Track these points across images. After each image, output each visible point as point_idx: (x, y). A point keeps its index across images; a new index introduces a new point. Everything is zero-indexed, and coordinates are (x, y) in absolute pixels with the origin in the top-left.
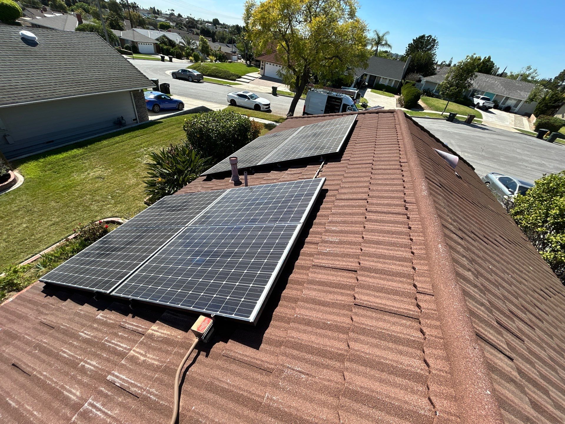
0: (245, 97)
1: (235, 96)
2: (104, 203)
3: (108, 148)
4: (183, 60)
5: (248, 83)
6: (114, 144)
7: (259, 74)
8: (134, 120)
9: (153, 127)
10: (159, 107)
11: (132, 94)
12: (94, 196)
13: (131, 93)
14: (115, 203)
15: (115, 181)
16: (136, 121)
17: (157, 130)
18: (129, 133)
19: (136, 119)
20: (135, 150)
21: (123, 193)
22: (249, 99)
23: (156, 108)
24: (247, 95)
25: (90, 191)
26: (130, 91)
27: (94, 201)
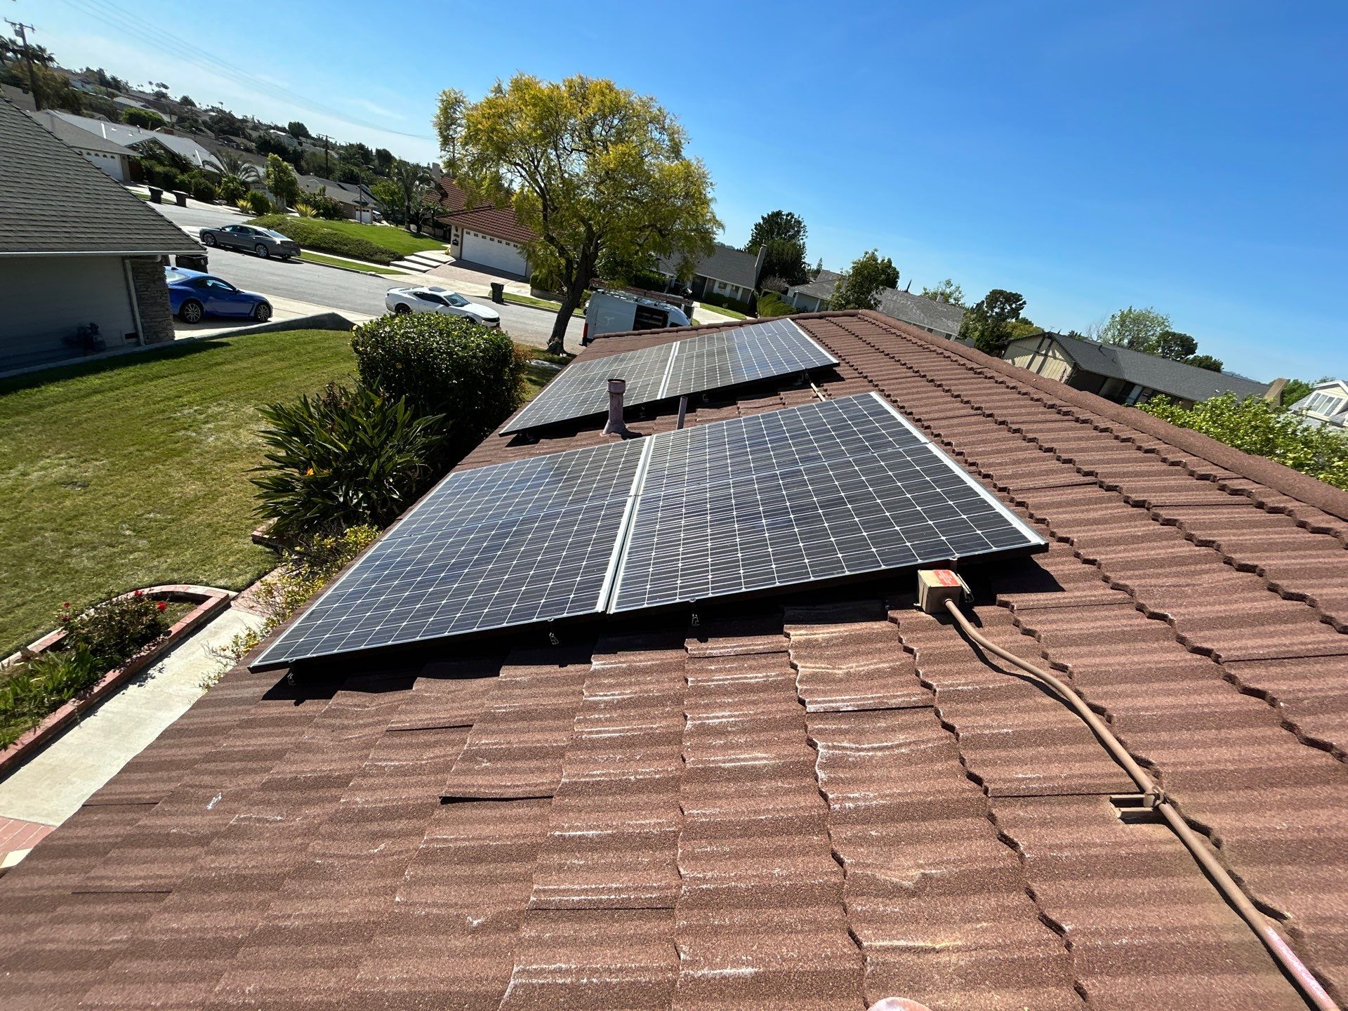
0: (437, 299)
1: (407, 296)
2: (116, 550)
3: (68, 404)
4: (219, 207)
5: (425, 272)
6: (88, 395)
7: (447, 254)
8: (128, 336)
9: (204, 354)
10: (202, 308)
11: (129, 266)
12: (70, 533)
13: (124, 265)
14: (154, 546)
15: (131, 491)
16: (134, 340)
17: (217, 364)
18: (131, 368)
19: (135, 335)
20: (164, 411)
21: (173, 520)
22: (447, 305)
23: (192, 311)
24: (442, 295)
25: (53, 520)
26: (124, 258)
27: (76, 546)
